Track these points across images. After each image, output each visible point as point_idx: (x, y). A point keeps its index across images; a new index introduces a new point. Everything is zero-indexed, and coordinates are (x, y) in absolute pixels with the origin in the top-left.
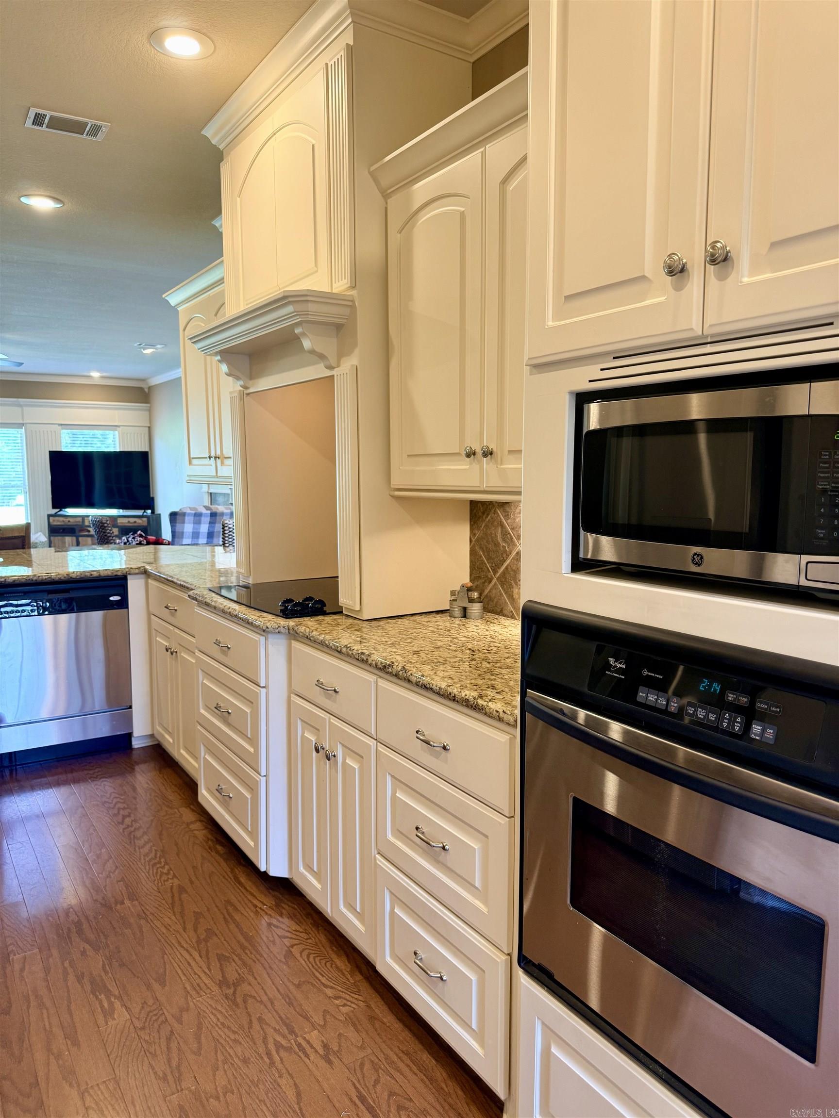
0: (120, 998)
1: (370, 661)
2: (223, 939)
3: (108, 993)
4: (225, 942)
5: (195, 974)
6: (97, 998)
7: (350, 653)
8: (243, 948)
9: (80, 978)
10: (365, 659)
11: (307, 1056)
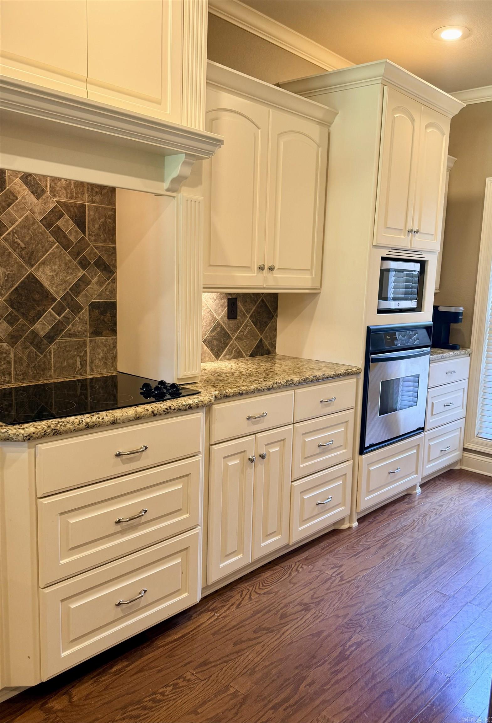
0: (344, 645)
1: (295, 382)
2: (264, 622)
3: (344, 650)
4: (266, 621)
5: (305, 622)
6: (349, 655)
7: (280, 385)
8: (269, 611)
9: (337, 672)
10: (291, 383)
11: (342, 572)
